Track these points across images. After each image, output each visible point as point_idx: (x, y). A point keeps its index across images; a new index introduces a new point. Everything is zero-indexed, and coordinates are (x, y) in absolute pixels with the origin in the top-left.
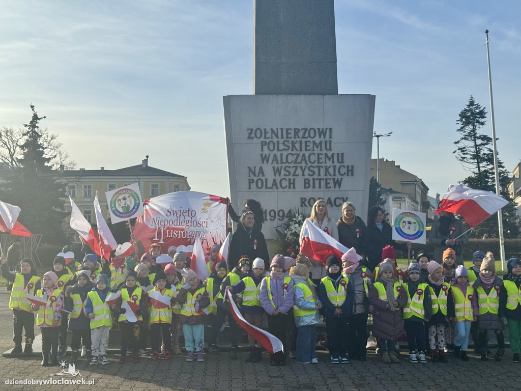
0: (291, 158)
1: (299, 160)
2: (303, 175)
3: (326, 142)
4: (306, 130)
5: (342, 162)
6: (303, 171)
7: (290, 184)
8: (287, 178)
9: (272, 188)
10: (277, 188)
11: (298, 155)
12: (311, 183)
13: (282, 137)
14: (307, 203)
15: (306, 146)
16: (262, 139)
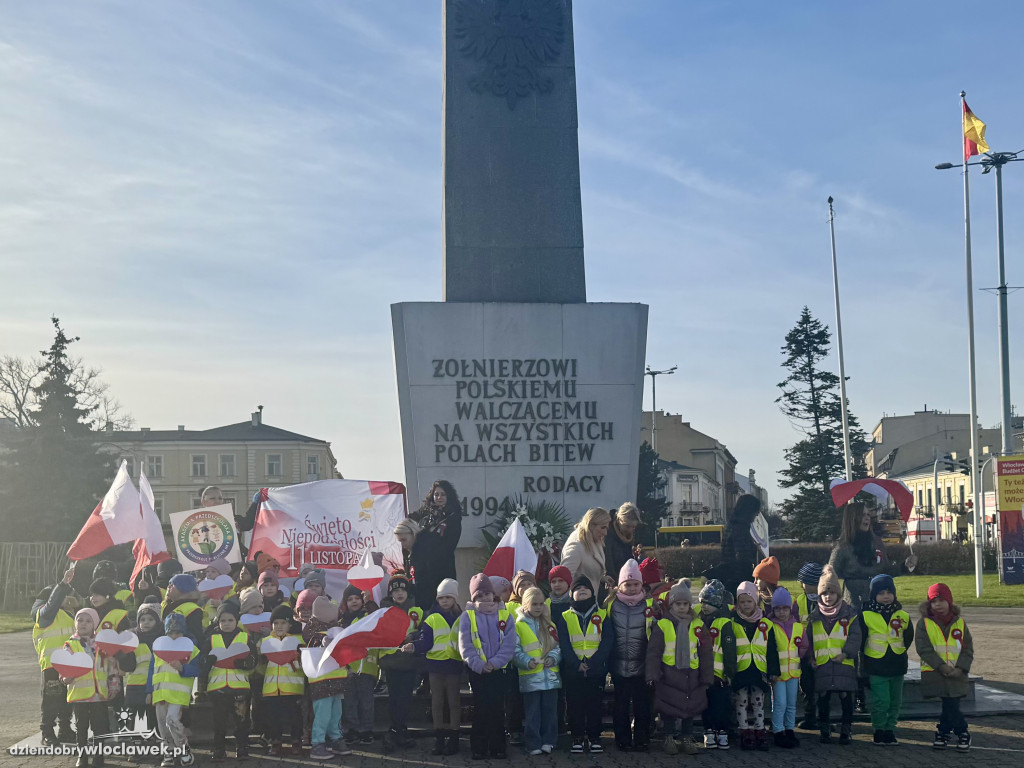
0: (507, 411)
1: (521, 413)
2: (529, 438)
3: (566, 382)
4: (533, 362)
5: (594, 417)
6: (529, 432)
7: (506, 453)
8: (502, 443)
9: (475, 460)
10: (484, 460)
11: (520, 404)
12: (542, 452)
13: (493, 375)
14: (534, 486)
15: (533, 389)
16: (459, 378)
